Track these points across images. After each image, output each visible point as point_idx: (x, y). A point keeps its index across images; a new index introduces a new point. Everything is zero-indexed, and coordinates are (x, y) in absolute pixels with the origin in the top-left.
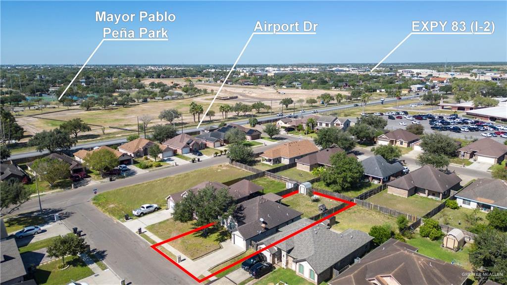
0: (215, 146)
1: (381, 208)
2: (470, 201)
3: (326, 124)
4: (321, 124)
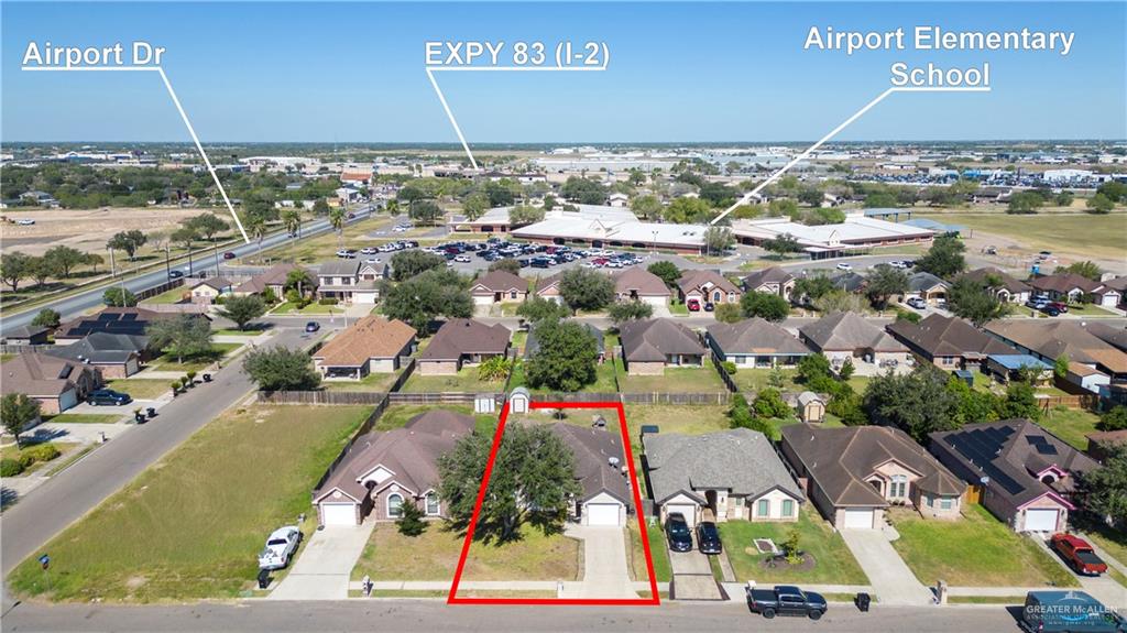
0: (129, 372)
1: (674, 397)
2: (745, 356)
3: (343, 279)
4: (329, 280)
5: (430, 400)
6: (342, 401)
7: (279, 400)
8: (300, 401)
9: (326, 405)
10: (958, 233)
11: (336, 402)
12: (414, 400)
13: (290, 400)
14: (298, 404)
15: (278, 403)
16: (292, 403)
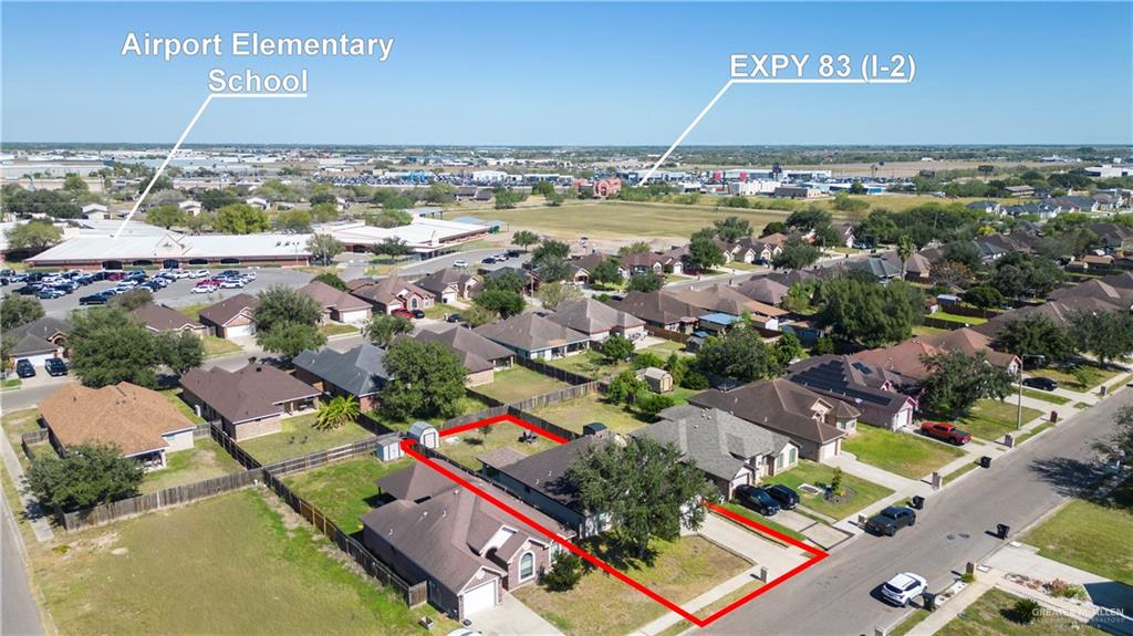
5: (313, 463)
6: (200, 494)
7: (103, 519)
8: (136, 511)
9: (178, 505)
10: (497, 227)
11: (190, 498)
12: (294, 468)
13: (120, 514)
14: (133, 515)
15: (101, 524)
16: (124, 518)
